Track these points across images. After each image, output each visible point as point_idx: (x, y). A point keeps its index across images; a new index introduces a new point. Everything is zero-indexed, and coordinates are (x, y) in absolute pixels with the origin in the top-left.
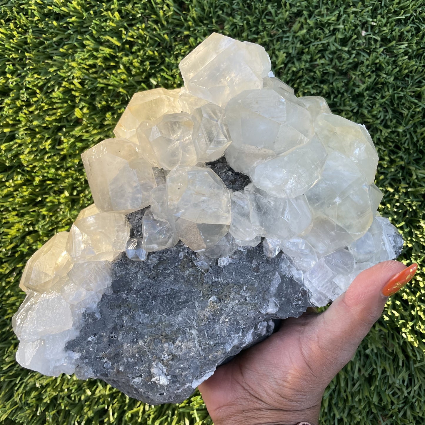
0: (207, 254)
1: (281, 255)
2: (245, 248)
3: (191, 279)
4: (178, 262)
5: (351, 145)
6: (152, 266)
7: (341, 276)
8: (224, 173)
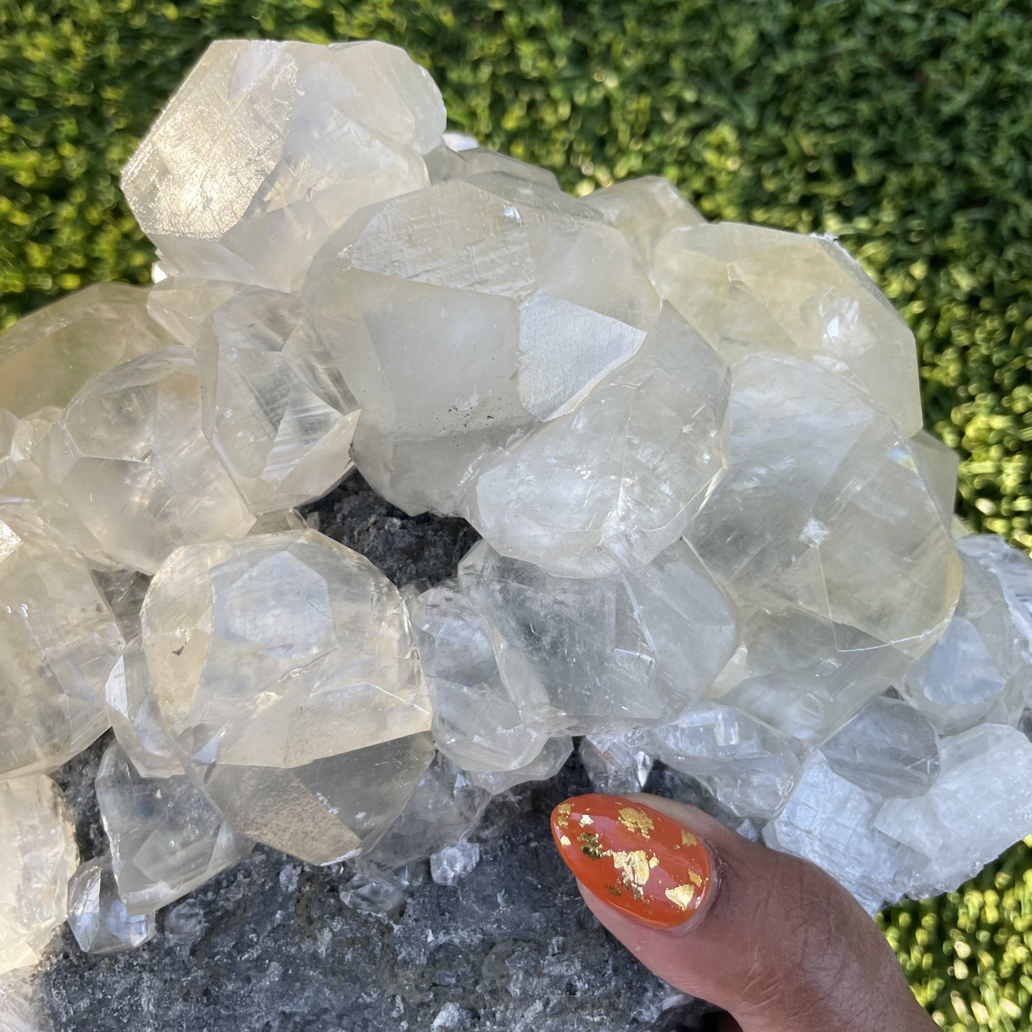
0: (379, 856)
1: (662, 777)
2: (517, 790)
3: (349, 957)
4: (283, 906)
5: (806, 312)
6: (185, 953)
7: (899, 802)
8: (373, 531)
